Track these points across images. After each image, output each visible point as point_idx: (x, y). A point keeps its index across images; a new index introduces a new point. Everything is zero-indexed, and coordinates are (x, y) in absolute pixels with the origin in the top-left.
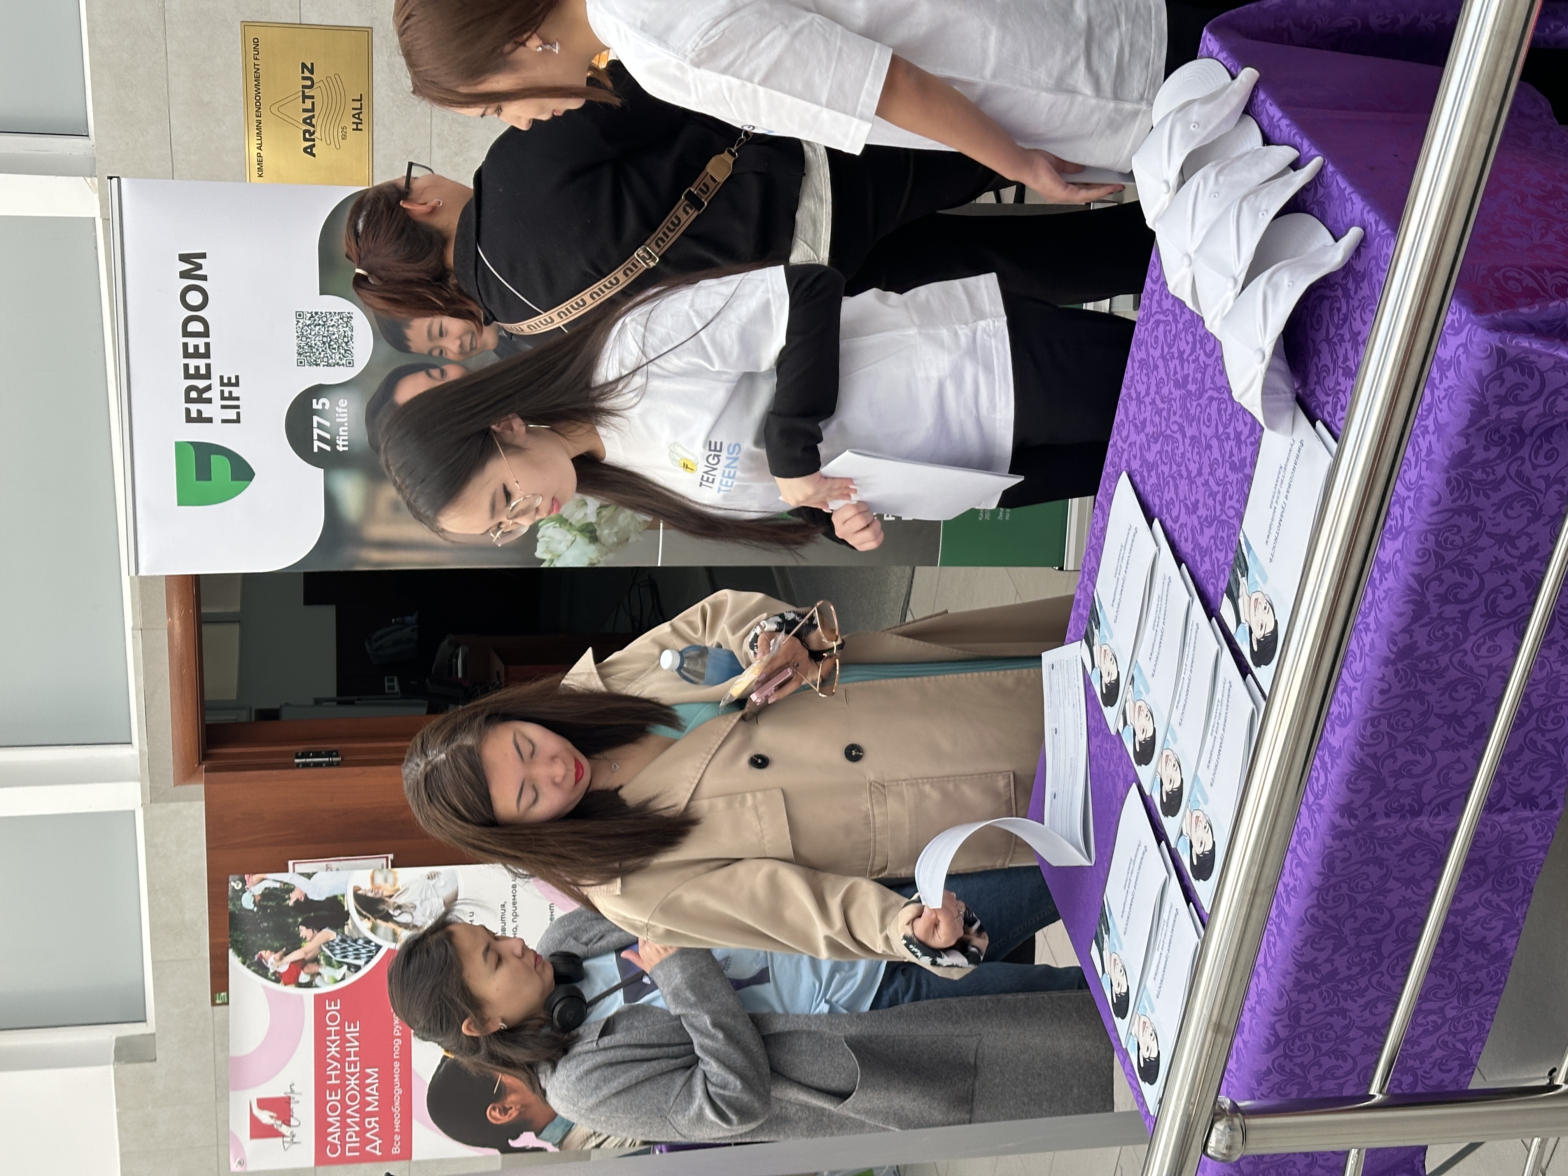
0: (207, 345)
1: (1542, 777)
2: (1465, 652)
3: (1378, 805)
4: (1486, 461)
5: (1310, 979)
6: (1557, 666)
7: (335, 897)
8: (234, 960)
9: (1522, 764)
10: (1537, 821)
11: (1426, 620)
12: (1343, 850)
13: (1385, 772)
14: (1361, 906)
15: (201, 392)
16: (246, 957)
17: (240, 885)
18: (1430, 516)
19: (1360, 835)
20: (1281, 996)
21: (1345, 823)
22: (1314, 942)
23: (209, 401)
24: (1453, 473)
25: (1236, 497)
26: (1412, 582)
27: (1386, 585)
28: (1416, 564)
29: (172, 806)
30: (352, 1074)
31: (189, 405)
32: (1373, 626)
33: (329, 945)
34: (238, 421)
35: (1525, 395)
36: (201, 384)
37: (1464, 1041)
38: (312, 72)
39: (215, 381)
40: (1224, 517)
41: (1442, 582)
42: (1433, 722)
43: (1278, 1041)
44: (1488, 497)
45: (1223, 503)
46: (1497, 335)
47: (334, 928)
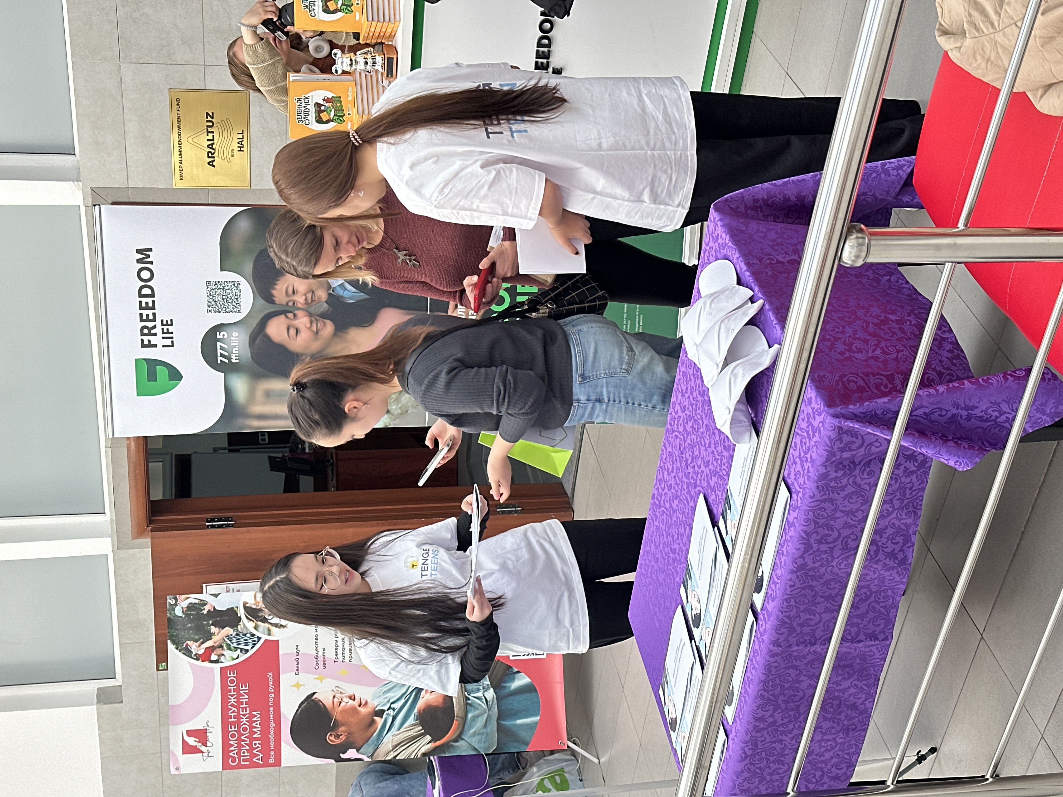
0: (153, 302)
1: (879, 625)
2: (833, 566)
3: (793, 640)
4: (837, 477)
5: (762, 726)
6: (882, 572)
7: (233, 608)
8: (171, 647)
9: (868, 619)
10: (879, 646)
11: (811, 552)
12: (775, 662)
13: (795, 624)
14: (787, 689)
15: (150, 329)
16: (178, 645)
19: (784, 655)
20: (747, 735)
21: (776, 649)
22: (762, 707)
23: (155, 334)
24: (820, 484)
25: (726, 465)
26: (803, 534)
27: (790, 534)
28: (804, 526)
29: (131, 551)
30: (244, 715)
31: (143, 338)
32: (785, 553)
33: (228, 637)
34: (172, 346)
35: (854, 447)
36: (150, 325)
37: (847, 754)
38: (212, 117)
39: (158, 323)
40: (721, 473)
41: (818, 534)
42: (819, 599)
43: (747, 756)
44: (839, 494)
45: (721, 466)
46: (838, 420)
47: (232, 627)
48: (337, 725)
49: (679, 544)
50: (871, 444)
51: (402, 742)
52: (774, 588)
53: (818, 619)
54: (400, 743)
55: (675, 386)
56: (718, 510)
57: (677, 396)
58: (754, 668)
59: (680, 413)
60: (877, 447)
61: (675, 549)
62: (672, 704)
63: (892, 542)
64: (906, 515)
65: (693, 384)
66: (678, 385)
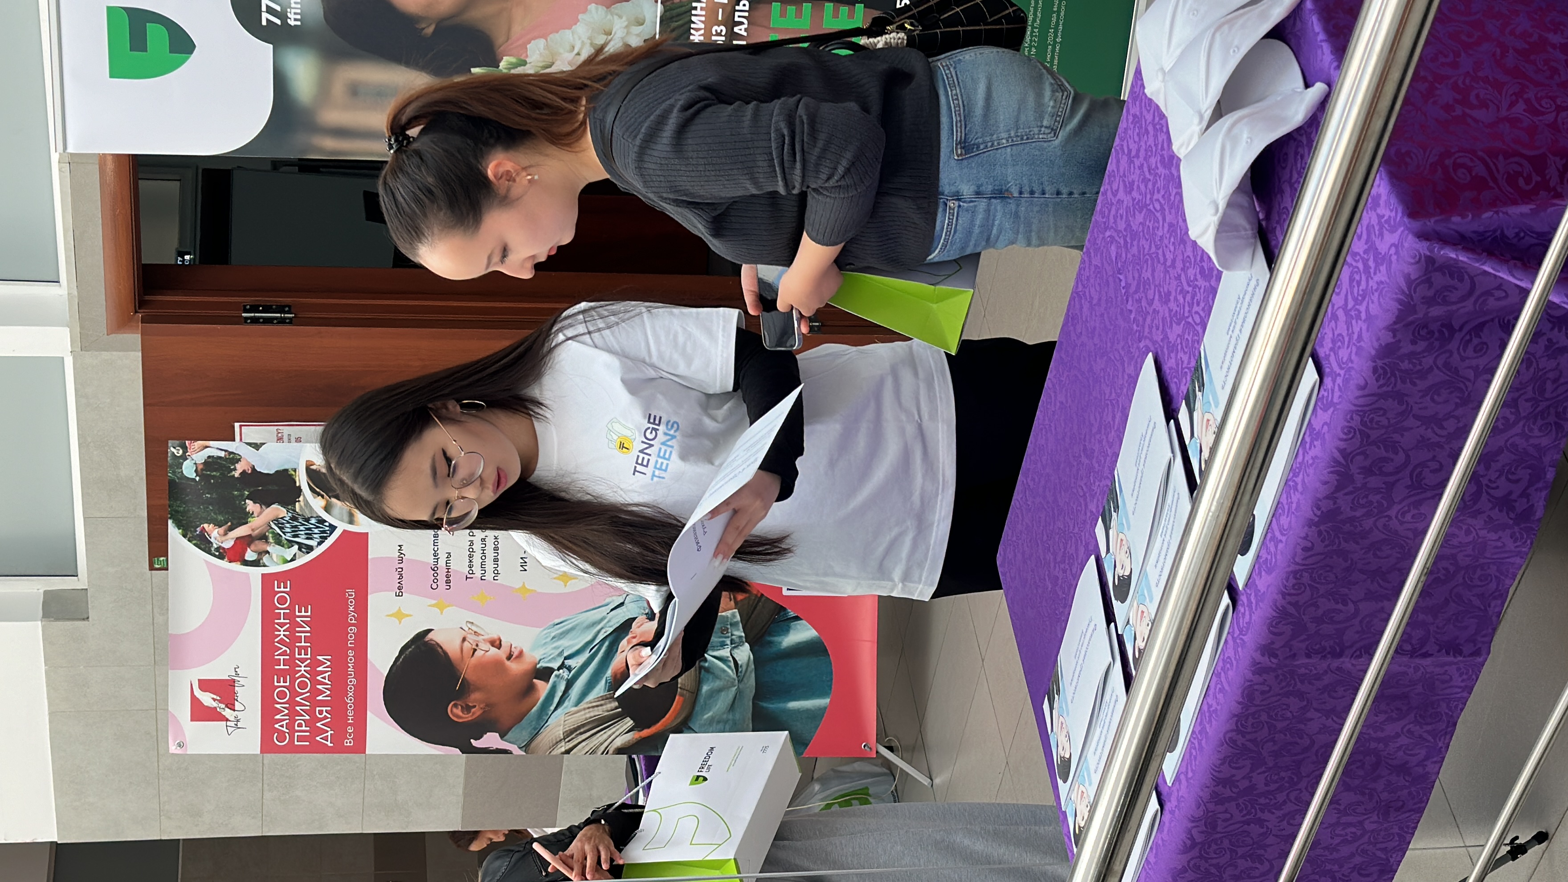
1: (1466, 627)
2: (1390, 517)
3: (1299, 646)
4: (1413, 354)
5: (1227, 792)
6: (1482, 533)
7: (286, 470)
9: (1446, 615)
10: (1462, 665)
11: (1350, 489)
12: (1262, 684)
13: (1306, 619)
14: (1280, 732)
17: (181, 452)
18: (1357, 398)
19: (1280, 672)
21: (1266, 661)
22: (1231, 761)
24: (1380, 363)
25: (1202, 304)
26: (1337, 455)
27: (1313, 453)
28: (1341, 440)
29: (105, 355)
30: (303, 661)
32: (1300, 487)
33: (278, 521)
35: (1453, 296)
37: (1384, 850)
40: (1190, 320)
41: (1366, 456)
42: (1356, 576)
43: (1194, 844)
44: (1415, 384)
45: (1191, 305)
46: (1426, 244)
47: (284, 504)
48: (466, 688)
49: (1100, 442)
50: (1488, 293)
51: (583, 726)
52: (1273, 549)
53: (1353, 611)
54: (579, 728)
55: (1117, 140)
56: (1178, 388)
57: (1118, 162)
58: (1222, 690)
59: (1121, 195)
60: (1499, 299)
61: (1093, 451)
62: (1065, 733)
63: (1508, 479)
64: (1540, 430)
65: (1151, 142)
66: (1122, 140)
